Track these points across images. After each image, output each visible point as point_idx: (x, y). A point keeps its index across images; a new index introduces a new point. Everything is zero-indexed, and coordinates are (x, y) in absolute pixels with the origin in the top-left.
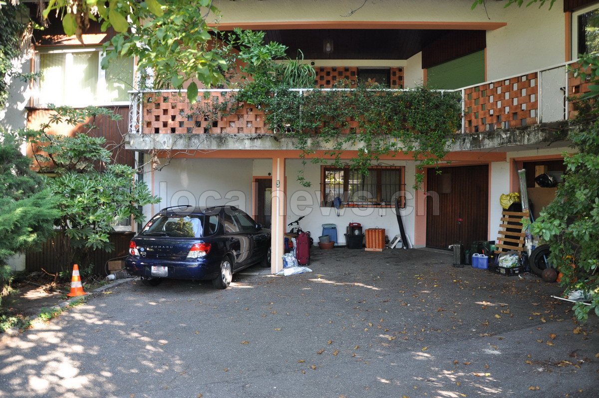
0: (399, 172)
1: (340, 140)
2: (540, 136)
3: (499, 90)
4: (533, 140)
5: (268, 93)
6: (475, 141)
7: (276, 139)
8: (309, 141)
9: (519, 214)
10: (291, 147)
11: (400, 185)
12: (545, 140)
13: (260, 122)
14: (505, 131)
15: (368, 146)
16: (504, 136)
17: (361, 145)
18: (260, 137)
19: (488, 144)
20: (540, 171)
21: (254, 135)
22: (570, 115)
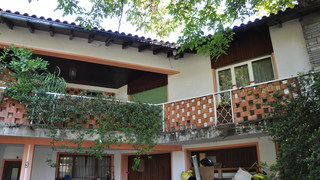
0: (109, 158)
1: (82, 132)
2: (218, 133)
3: (188, 105)
4: (213, 136)
5: (30, 93)
6: (173, 137)
7: (31, 128)
8: (59, 132)
10: (43, 136)
11: (110, 167)
12: (221, 135)
13: (19, 115)
14: (194, 130)
15: (103, 137)
16: (193, 133)
17: (96, 137)
18: (18, 126)
19: (182, 138)
20: (202, 156)
21: (13, 124)
22: (235, 120)
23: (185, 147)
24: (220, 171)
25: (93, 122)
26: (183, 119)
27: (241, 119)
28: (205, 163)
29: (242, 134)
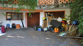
0: (22, 13)
1: (13, 5)
2: (54, 7)
4: (52, 7)
6: (40, 7)
9: (46, 21)
11: (22, 16)
12: (55, 7)
14: (47, 5)
15: (19, 7)
16: (46, 6)
17: (17, 7)
19: (43, 8)
20: (49, 14)
22: (59, 3)
23: (44, 11)
24: (53, 18)
25: (16, 2)
26: (44, 2)
27: (61, 3)
28: (50, 15)
29: (61, 7)
